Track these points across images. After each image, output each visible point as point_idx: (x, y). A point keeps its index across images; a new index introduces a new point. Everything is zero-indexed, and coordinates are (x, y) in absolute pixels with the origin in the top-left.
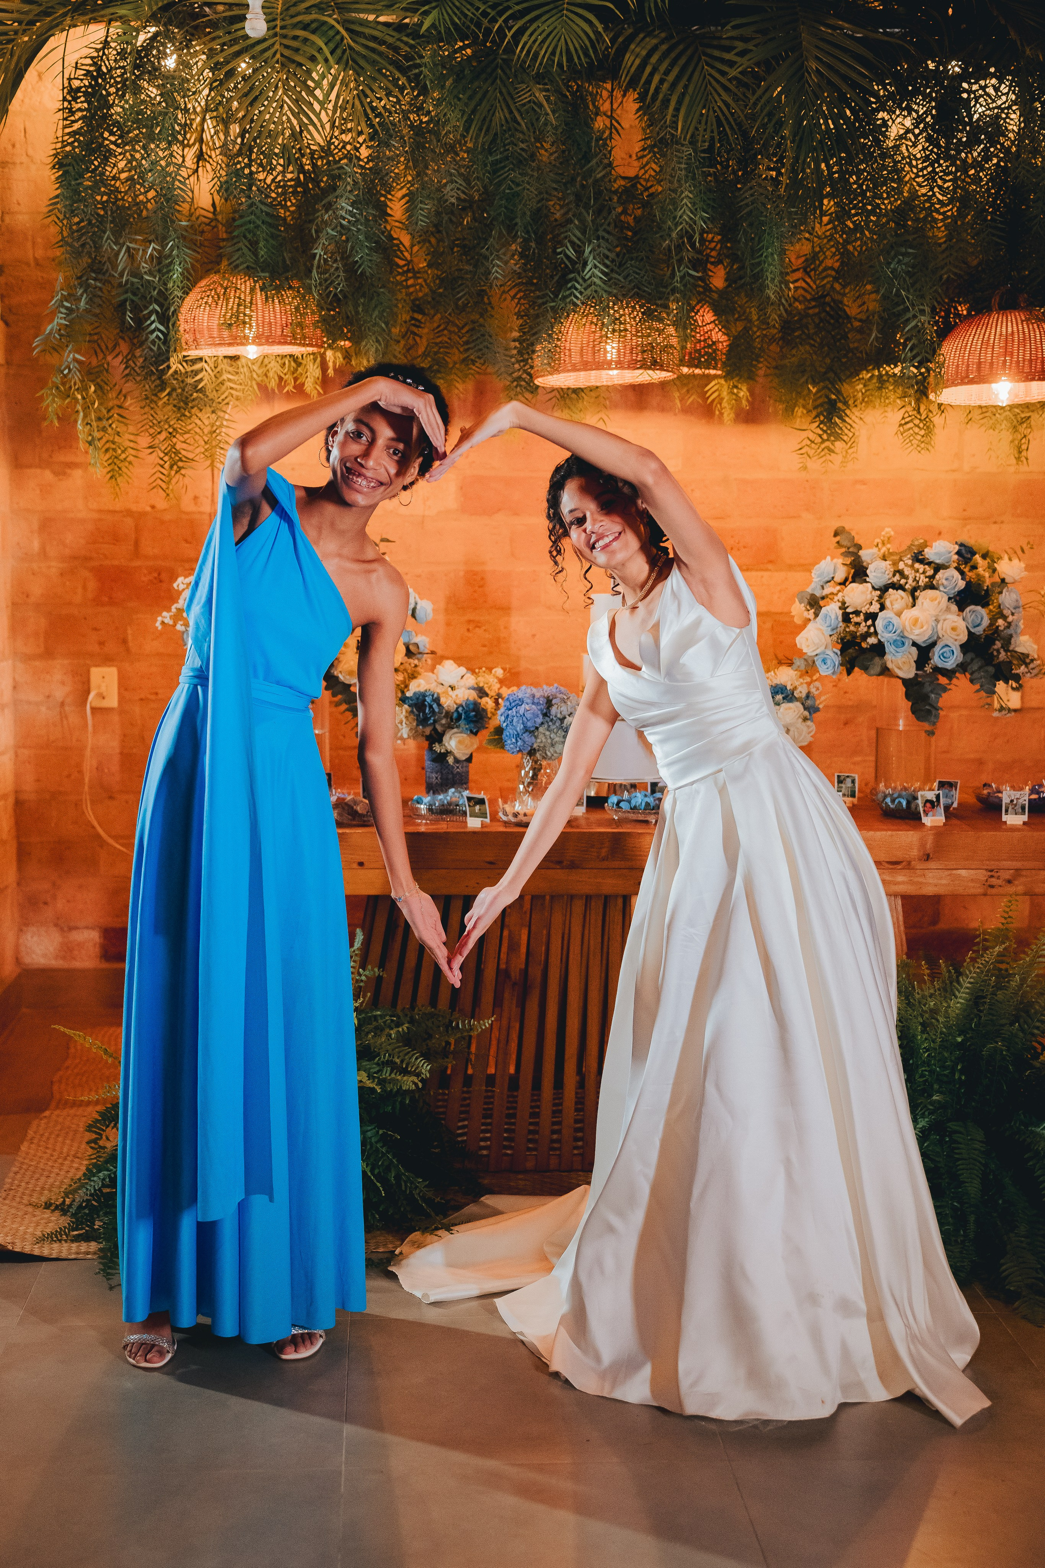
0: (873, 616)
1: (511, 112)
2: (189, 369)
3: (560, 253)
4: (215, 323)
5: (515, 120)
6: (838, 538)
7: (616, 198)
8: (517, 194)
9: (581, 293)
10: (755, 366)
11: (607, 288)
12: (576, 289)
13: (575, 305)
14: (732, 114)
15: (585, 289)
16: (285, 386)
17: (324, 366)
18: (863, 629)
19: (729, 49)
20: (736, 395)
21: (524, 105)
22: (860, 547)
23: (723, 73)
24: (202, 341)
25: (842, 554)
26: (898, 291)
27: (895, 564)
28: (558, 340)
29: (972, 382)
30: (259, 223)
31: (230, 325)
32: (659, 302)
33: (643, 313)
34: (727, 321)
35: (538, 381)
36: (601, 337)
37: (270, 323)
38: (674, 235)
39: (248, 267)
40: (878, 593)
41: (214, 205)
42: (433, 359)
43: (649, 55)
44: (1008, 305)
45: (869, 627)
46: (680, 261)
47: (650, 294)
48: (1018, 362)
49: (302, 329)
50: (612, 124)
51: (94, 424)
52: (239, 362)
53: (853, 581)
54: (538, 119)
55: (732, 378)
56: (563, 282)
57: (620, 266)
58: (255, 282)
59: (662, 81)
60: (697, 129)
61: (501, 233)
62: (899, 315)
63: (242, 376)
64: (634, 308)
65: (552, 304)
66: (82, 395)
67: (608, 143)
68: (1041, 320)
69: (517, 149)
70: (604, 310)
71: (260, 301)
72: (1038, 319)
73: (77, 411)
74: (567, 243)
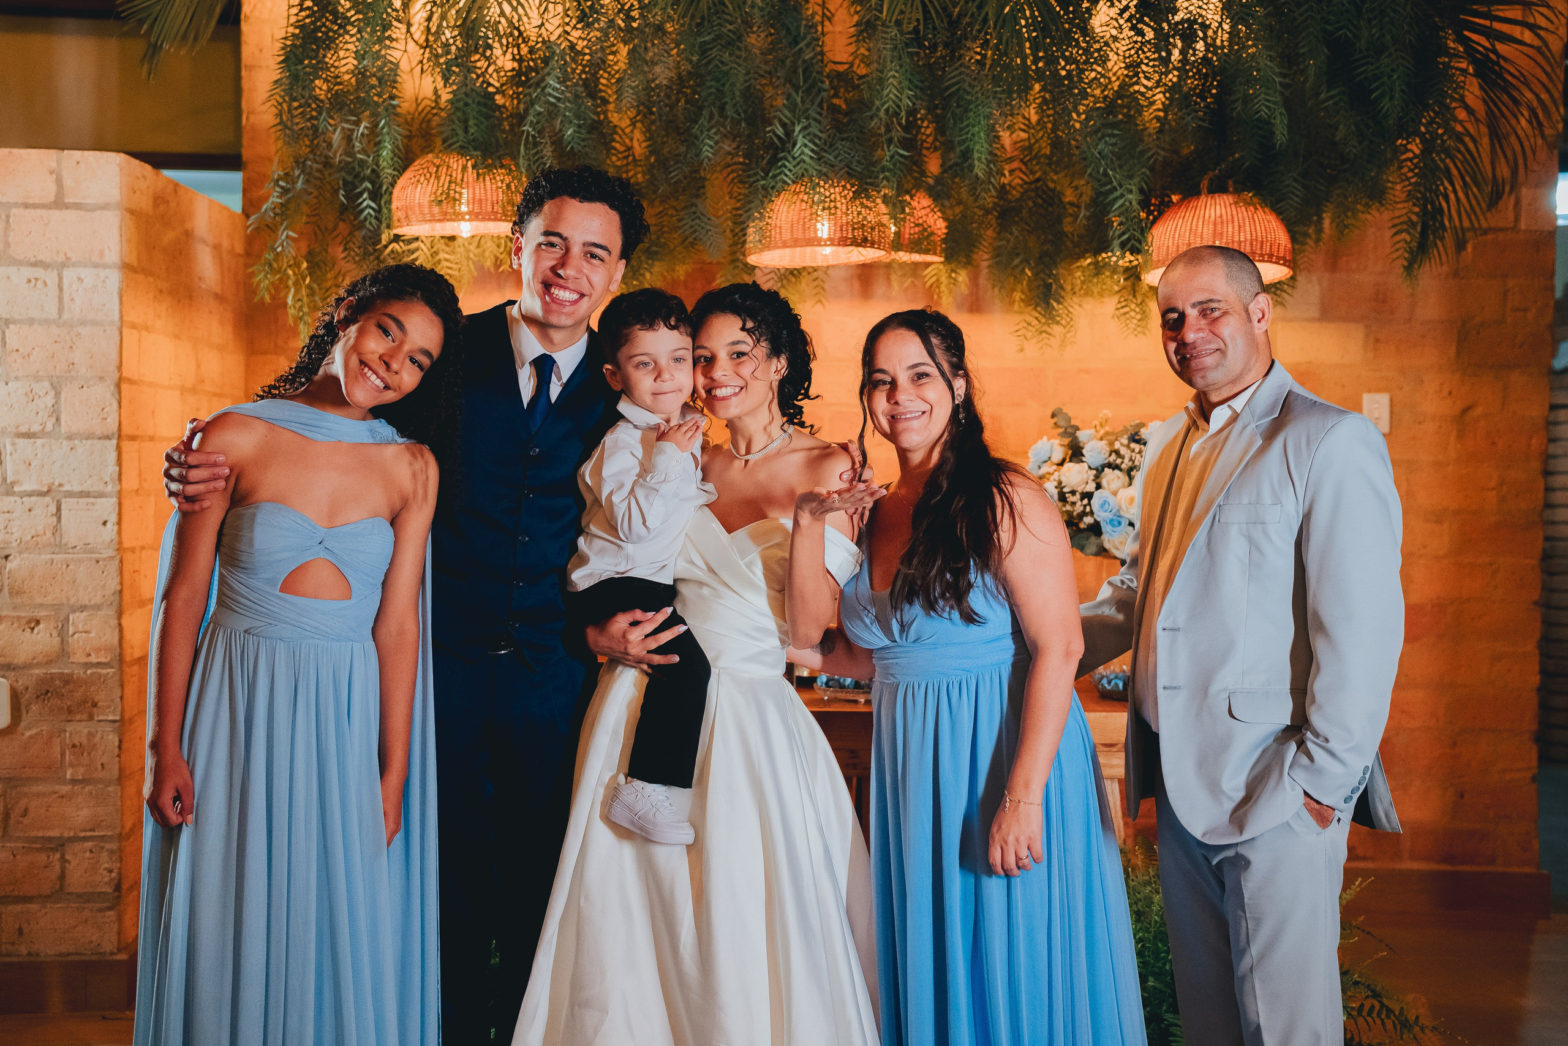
0: (1089, 496)
2: (405, 248)
3: (769, 132)
4: (426, 200)
6: (1055, 420)
7: (827, 83)
8: (726, 73)
9: (790, 171)
10: (972, 252)
11: (817, 167)
12: (786, 168)
13: (785, 182)
15: (795, 167)
16: (500, 266)
18: (1079, 508)
20: (954, 279)
22: (1077, 429)
24: (413, 218)
25: (1059, 434)
26: (1105, 170)
27: (1111, 444)
28: (770, 218)
30: (469, 101)
31: (441, 201)
32: (869, 181)
33: (853, 192)
34: (942, 205)
35: (752, 260)
36: (811, 214)
37: (480, 200)
38: (882, 114)
39: (462, 147)
40: (1094, 472)
41: (436, 91)
44: (1217, 188)
45: (1085, 506)
46: (890, 141)
47: (859, 173)
50: (824, 14)
51: (306, 299)
52: (454, 242)
53: (1071, 461)
55: (950, 263)
56: (774, 161)
57: (831, 146)
58: (467, 160)
60: (902, 12)
61: (710, 111)
63: (459, 256)
64: (844, 187)
65: (763, 182)
66: (294, 273)
67: (820, 28)
68: (1249, 204)
69: (725, 30)
70: (814, 189)
71: (471, 179)
72: (1247, 204)
73: (288, 287)
74: (776, 122)
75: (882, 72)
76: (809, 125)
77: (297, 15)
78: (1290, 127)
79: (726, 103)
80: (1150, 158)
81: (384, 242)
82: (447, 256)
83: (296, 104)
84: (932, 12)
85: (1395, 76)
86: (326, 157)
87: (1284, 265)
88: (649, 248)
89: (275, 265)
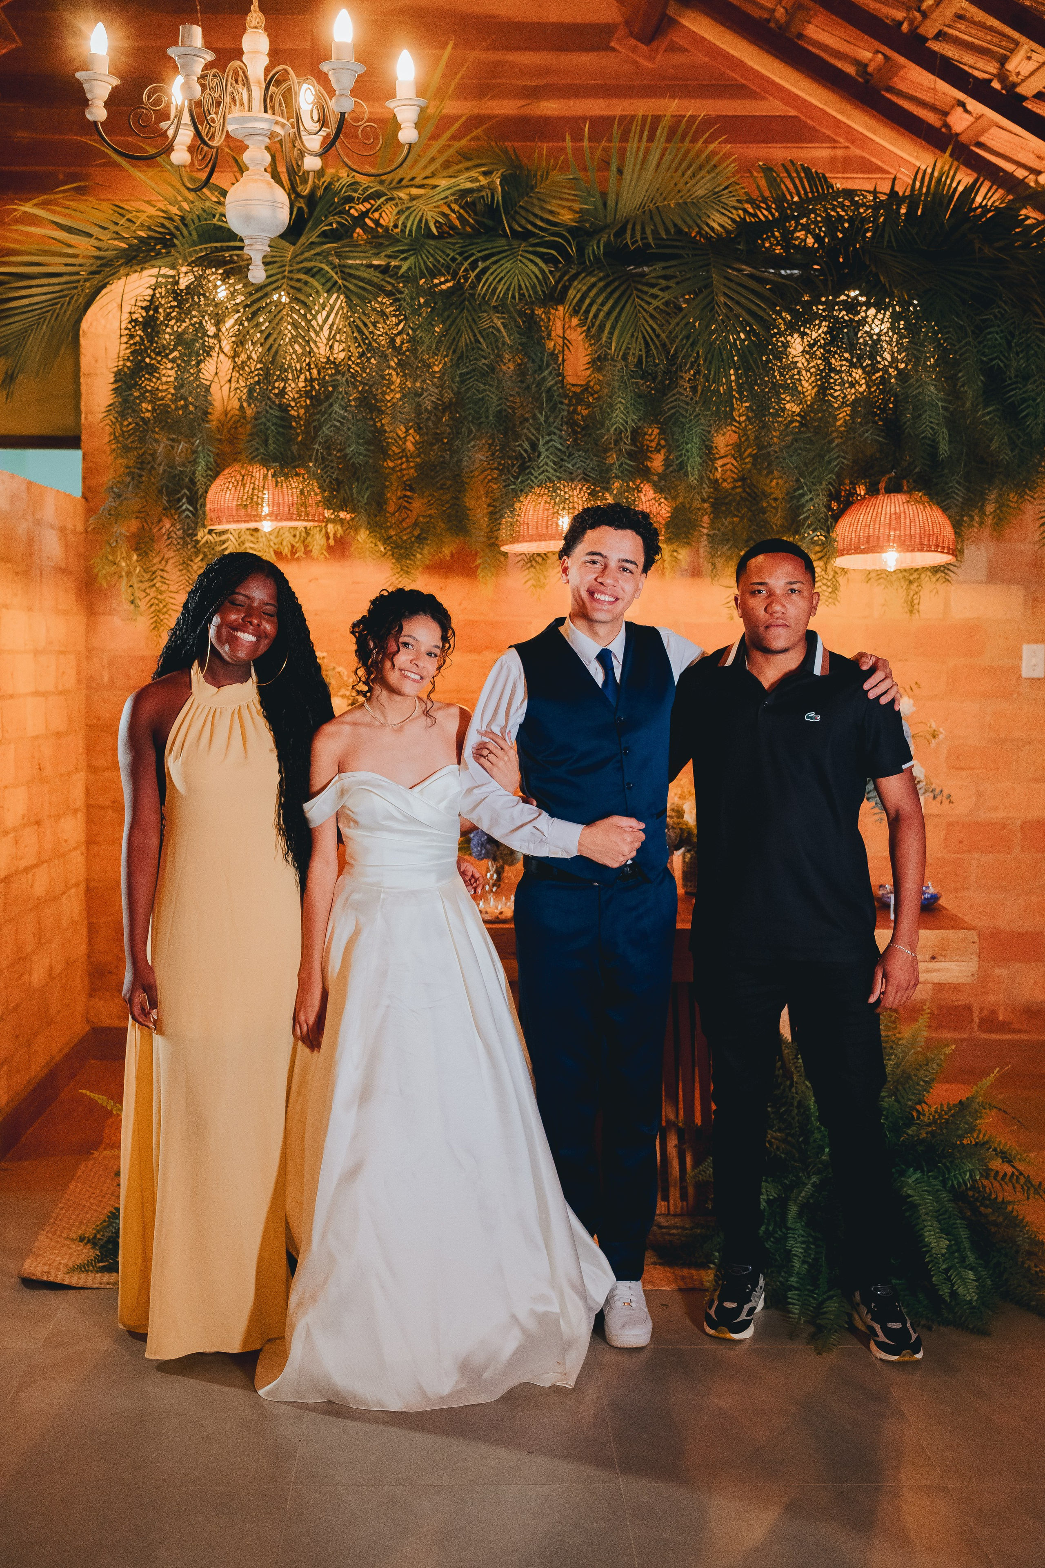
1: (475, 335)
2: (218, 539)
3: (518, 446)
4: (234, 503)
5: (479, 342)
7: (566, 401)
8: (482, 399)
9: (536, 478)
10: (692, 534)
11: (558, 474)
12: (532, 474)
13: (531, 487)
14: (658, 336)
15: (539, 475)
16: (296, 553)
17: (328, 537)
19: (653, 286)
20: (676, 557)
21: (485, 329)
23: (649, 303)
24: (223, 518)
28: (519, 515)
29: (863, 552)
30: (269, 424)
31: (246, 505)
32: (602, 485)
33: (589, 494)
34: (666, 499)
35: (504, 549)
36: (554, 513)
37: (279, 504)
38: (611, 432)
39: (262, 458)
41: (241, 406)
42: (422, 529)
43: (590, 289)
44: (894, 488)
46: (619, 452)
47: (594, 479)
48: (900, 536)
49: (306, 507)
50: (562, 343)
51: (136, 586)
52: (259, 534)
54: (497, 340)
55: (672, 543)
56: (523, 468)
57: (570, 455)
58: (268, 470)
59: (599, 310)
60: (627, 348)
61: (469, 428)
62: (803, 495)
63: (261, 545)
64: (581, 489)
65: (513, 487)
66: (126, 563)
67: (561, 358)
68: (919, 502)
69: (481, 364)
70: (555, 492)
71: (270, 487)
72: (917, 502)
73: (121, 576)
74: (524, 438)
75: (611, 398)
76: (551, 440)
77: (126, 343)
78: (950, 442)
79: (481, 423)
80: (836, 466)
81: (198, 538)
82: (252, 545)
83: (126, 423)
84: (653, 347)
85: (1039, 400)
86: (153, 467)
87: (948, 553)
88: (419, 535)
89: (110, 557)
